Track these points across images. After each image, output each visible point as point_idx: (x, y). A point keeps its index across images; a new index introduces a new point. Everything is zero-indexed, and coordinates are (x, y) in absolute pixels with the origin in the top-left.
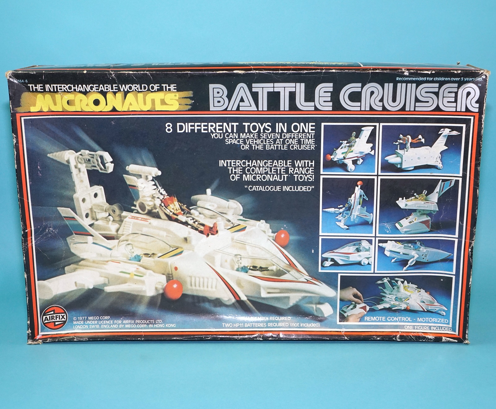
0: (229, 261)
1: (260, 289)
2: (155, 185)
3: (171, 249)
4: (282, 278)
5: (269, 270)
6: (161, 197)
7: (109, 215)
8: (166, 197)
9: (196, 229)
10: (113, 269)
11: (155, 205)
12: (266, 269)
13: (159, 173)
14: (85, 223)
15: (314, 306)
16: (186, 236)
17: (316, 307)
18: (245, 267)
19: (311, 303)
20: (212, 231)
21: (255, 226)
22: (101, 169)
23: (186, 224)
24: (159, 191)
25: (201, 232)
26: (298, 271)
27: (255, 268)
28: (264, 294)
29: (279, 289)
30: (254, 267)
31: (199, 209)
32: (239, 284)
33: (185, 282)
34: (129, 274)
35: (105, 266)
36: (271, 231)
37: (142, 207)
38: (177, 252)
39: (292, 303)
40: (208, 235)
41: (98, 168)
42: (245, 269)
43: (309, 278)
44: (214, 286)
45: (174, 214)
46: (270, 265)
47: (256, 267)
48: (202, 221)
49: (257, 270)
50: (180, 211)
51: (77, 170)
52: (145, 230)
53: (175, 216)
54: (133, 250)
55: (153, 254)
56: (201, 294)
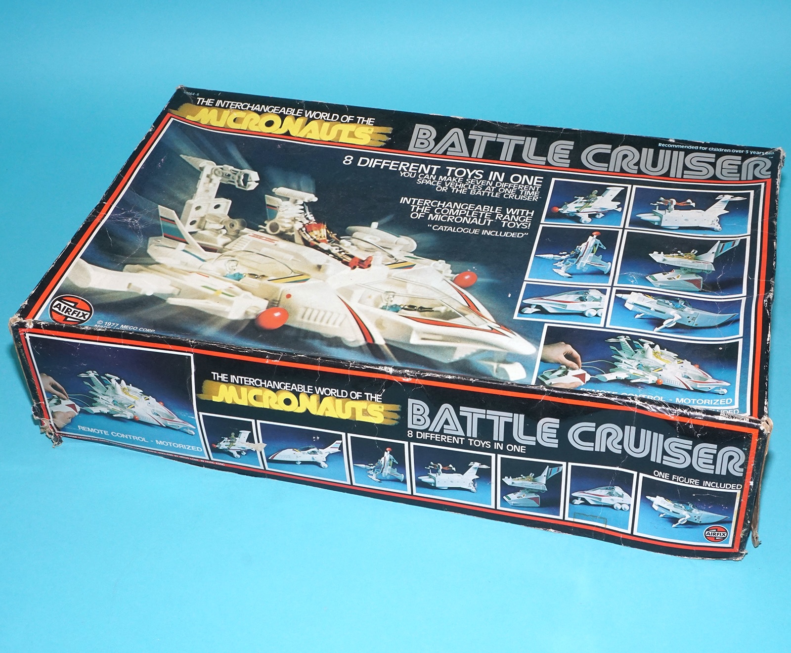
0: (374, 297)
1: (411, 333)
2: (304, 209)
3: (293, 274)
4: (451, 321)
5: (433, 311)
6: (306, 222)
7: (224, 228)
8: (311, 223)
9: (340, 259)
10: (194, 282)
11: (293, 228)
12: (430, 310)
13: (315, 199)
14: (185, 229)
15: (495, 365)
16: (320, 264)
17: (498, 366)
18: (396, 305)
19: (491, 360)
20: (364, 264)
21: (429, 265)
22: (239, 185)
23: (328, 252)
24: (305, 216)
25: (346, 263)
26: (480, 315)
27: (411, 308)
28: (415, 340)
29: (442, 335)
30: (410, 306)
31: (353, 240)
32: (379, 324)
33: (295, 313)
34: (215, 290)
35: (184, 276)
36: (451, 271)
37: (274, 228)
38: (300, 278)
39: (457, 356)
40: (354, 267)
41: (236, 184)
42: (396, 309)
43: (495, 326)
44: (338, 322)
45: (315, 240)
46: (437, 306)
47: (413, 307)
48: (351, 253)
49: (415, 310)
50: (325, 238)
51: (208, 179)
52: (264, 250)
53: (316, 243)
54: (235, 268)
55: (263, 276)
56: (312, 329)
